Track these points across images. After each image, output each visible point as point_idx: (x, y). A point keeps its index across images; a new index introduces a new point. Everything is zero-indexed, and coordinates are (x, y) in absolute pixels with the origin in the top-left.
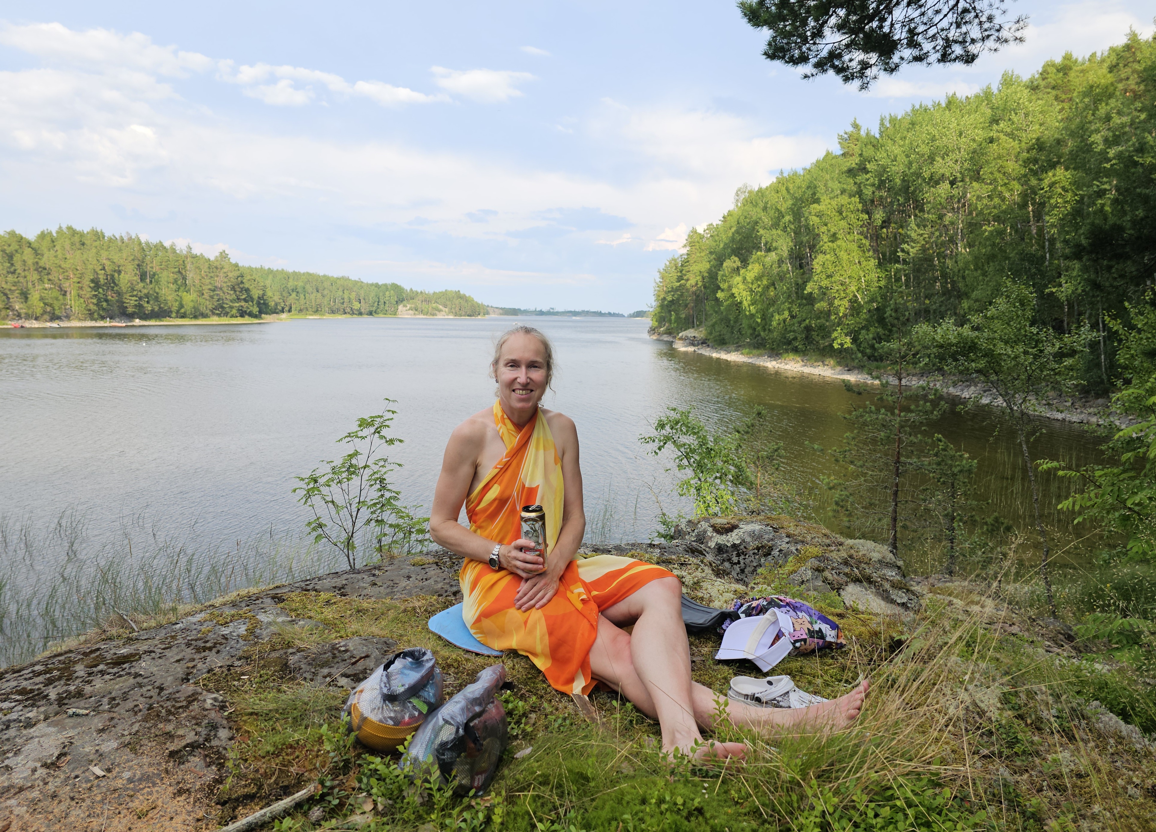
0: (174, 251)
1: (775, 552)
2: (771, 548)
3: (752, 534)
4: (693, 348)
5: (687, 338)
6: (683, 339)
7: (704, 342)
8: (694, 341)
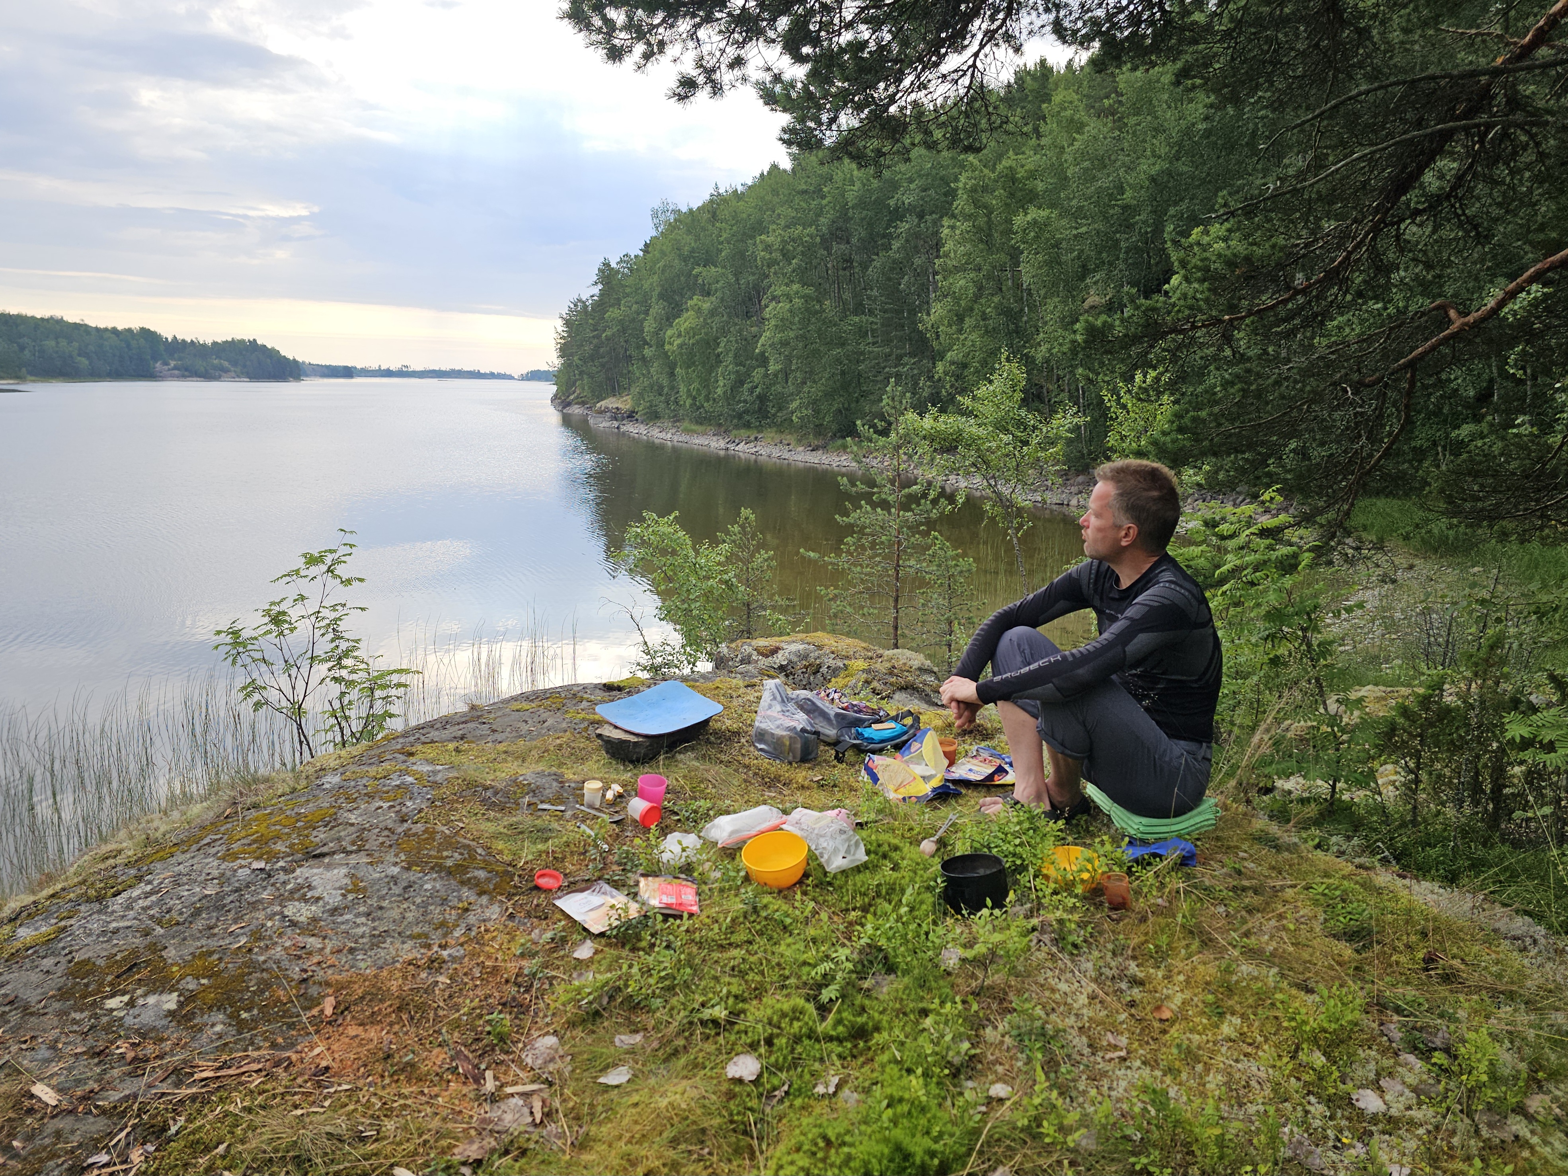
1: (824, 669)
2: (820, 666)
3: (798, 654)
4: (616, 424)
5: (607, 410)
6: (601, 412)
7: (631, 416)
8: (617, 415)
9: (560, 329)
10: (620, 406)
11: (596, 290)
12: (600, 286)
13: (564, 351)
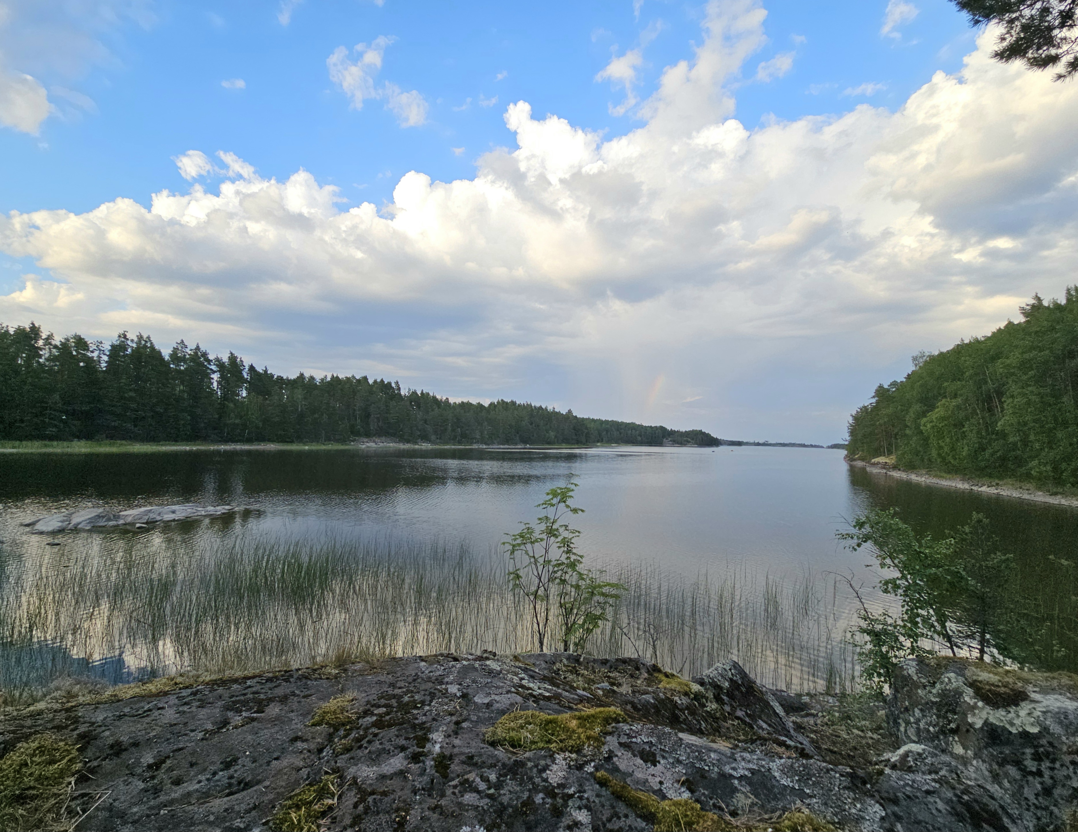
0: (546, 409)
3: (1063, 720)
4: (884, 471)
5: (878, 463)
6: (874, 464)
7: (895, 467)
8: (885, 466)
9: (851, 422)
10: (887, 461)
11: (874, 400)
12: (876, 399)
13: (853, 432)
